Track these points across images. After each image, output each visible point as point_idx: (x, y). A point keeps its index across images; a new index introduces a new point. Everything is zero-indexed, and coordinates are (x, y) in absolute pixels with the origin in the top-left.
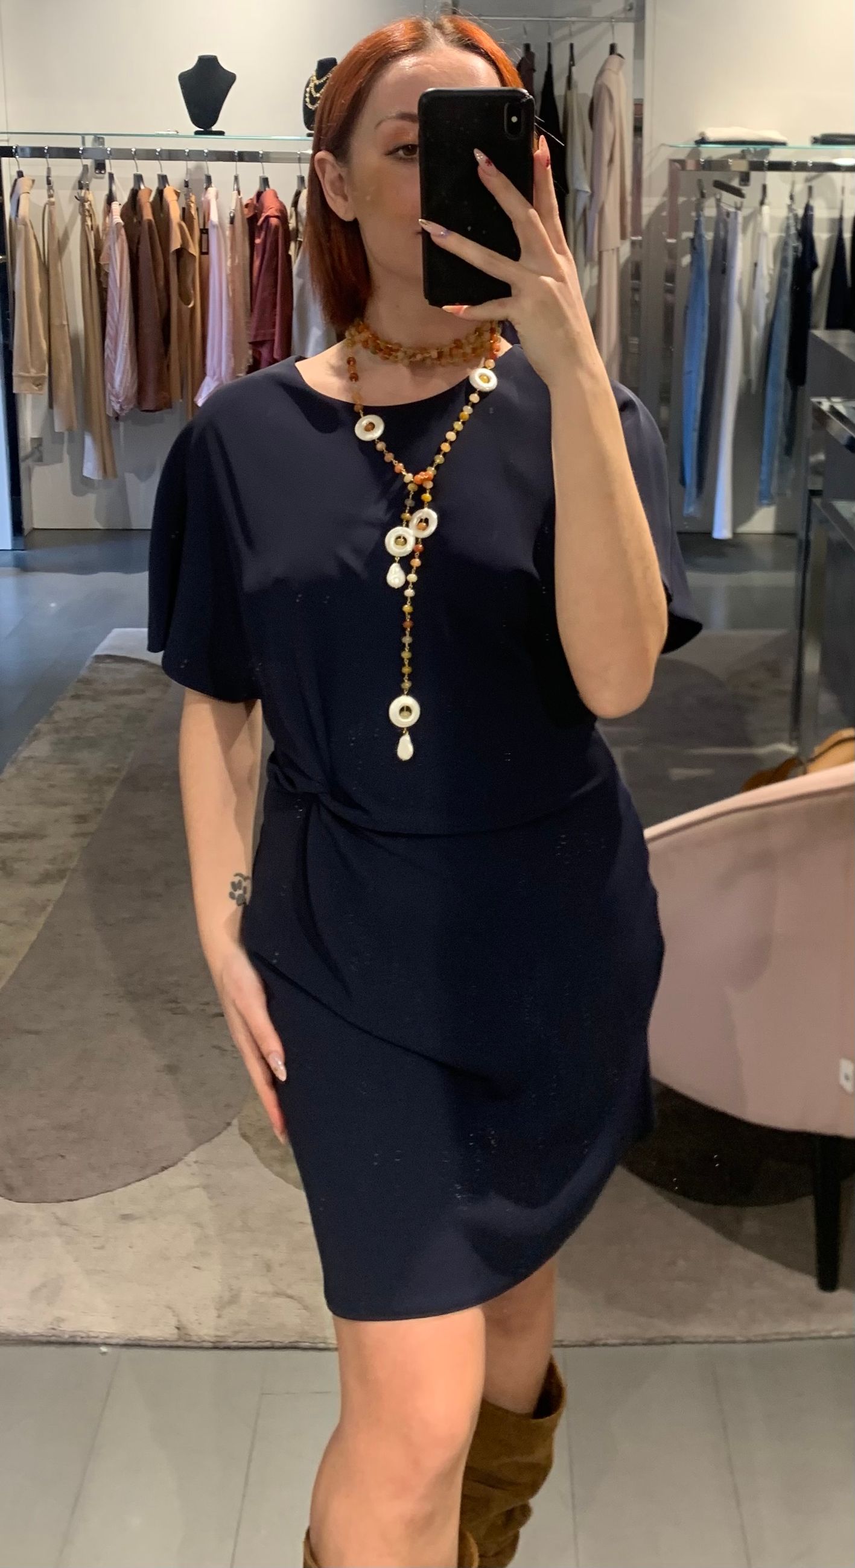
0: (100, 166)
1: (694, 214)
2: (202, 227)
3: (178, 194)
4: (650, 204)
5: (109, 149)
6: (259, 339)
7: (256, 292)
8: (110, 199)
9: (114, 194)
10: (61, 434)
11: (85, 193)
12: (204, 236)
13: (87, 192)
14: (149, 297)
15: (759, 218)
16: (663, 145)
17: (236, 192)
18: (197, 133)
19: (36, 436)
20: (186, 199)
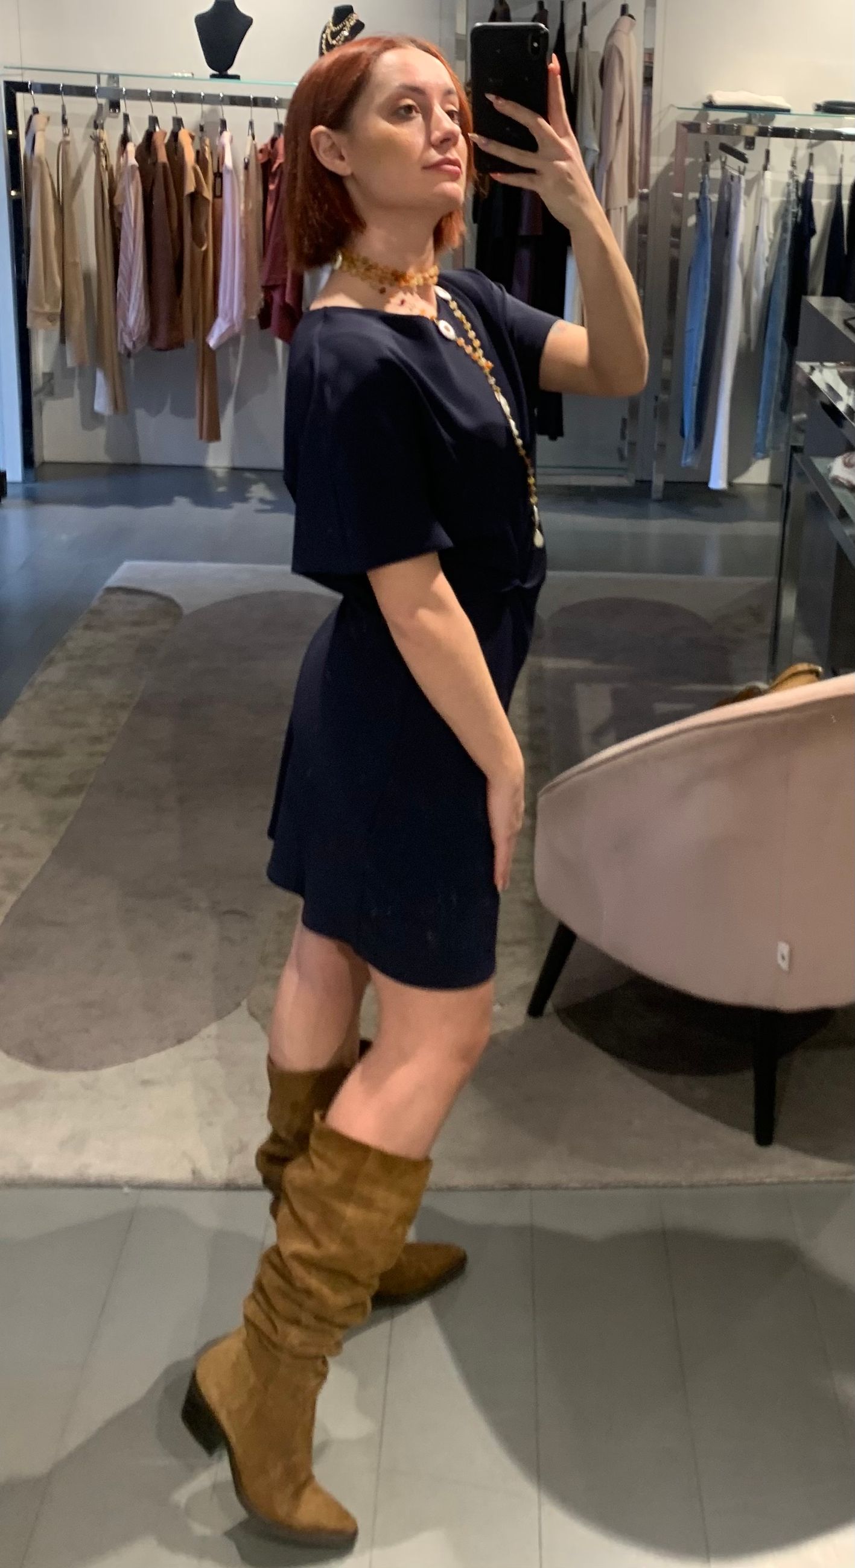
0: (115, 105)
1: (700, 175)
2: (216, 171)
3: (192, 137)
4: (658, 164)
5: (124, 90)
6: (271, 283)
7: (269, 237)
8: (125, 140)
9: (129, 136)
10: (72, 370)
11: (100, 133)
12: (218, 180)
13: (102, 131)
14: (162, 238)
15: (762, 182)
16: (672, 106)
17: (250, 137)
18: (213, 76)
19: (47, 370)
20: (201, 143)
